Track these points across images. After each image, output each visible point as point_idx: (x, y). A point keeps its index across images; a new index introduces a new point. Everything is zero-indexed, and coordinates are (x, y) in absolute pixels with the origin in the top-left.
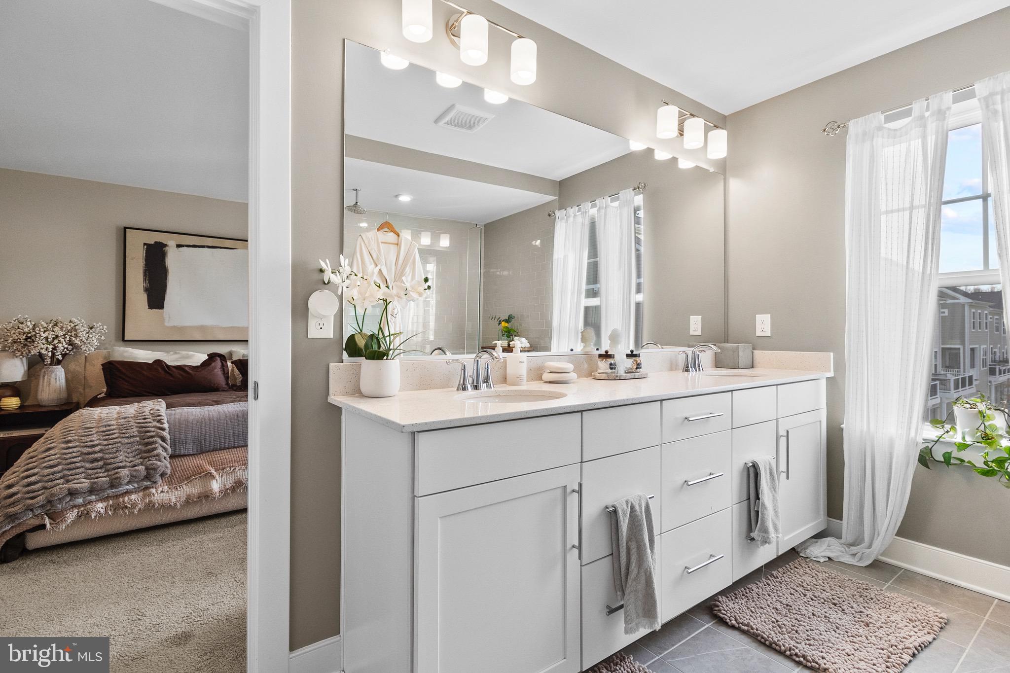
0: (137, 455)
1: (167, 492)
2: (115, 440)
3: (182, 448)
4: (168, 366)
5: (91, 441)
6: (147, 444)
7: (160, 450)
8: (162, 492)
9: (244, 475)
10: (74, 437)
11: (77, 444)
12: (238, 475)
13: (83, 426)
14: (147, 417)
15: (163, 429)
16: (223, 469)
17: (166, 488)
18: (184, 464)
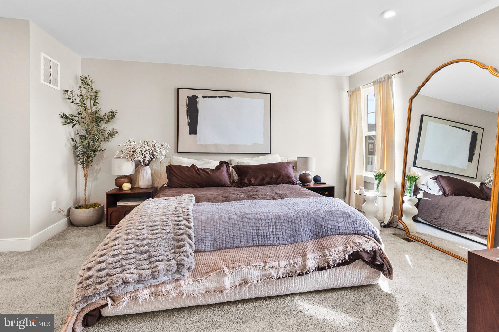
0: (172, 249)
1: (192, 284)
2: (157, 235)
3: (203, 245)
4: (198, 169)
5: (142, 235)
6: (179, 241)
7: (187, 247)
8: (189, 284)
9: (249, 274)
10: (132, 230)
11: (133, 236)
12: (245, 274)
13: (139, 220)
14: (180, 215)
15: (189, 228)
16: (233, 268)
17: (191, 280)
18: (205, 259)
